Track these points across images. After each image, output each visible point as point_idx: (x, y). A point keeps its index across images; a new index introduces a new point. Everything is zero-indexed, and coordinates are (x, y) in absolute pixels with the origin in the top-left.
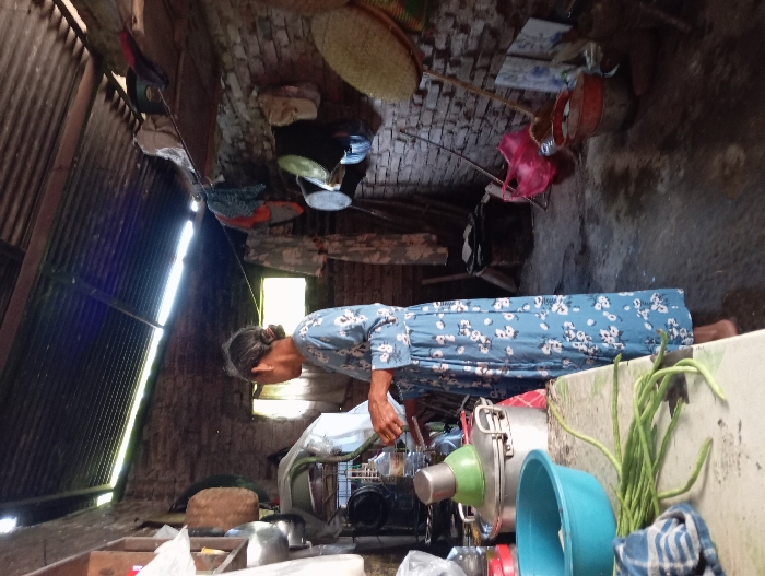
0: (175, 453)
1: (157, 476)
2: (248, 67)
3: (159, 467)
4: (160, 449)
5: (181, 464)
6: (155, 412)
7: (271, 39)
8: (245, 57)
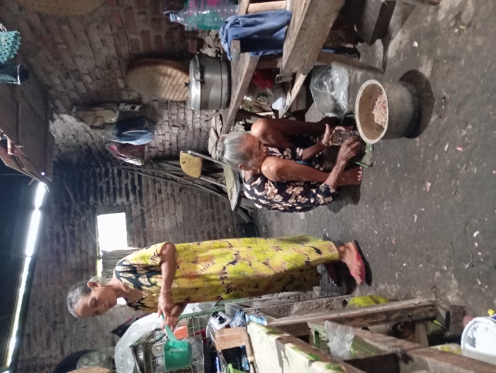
0: (49, 338)
1: (38, 354)
2: (68, 96)
3: (39, 349)
4: (38, 336)
5: (53, 345)
6: (31, 313)
7: (81, 80)
8: (64, 90)
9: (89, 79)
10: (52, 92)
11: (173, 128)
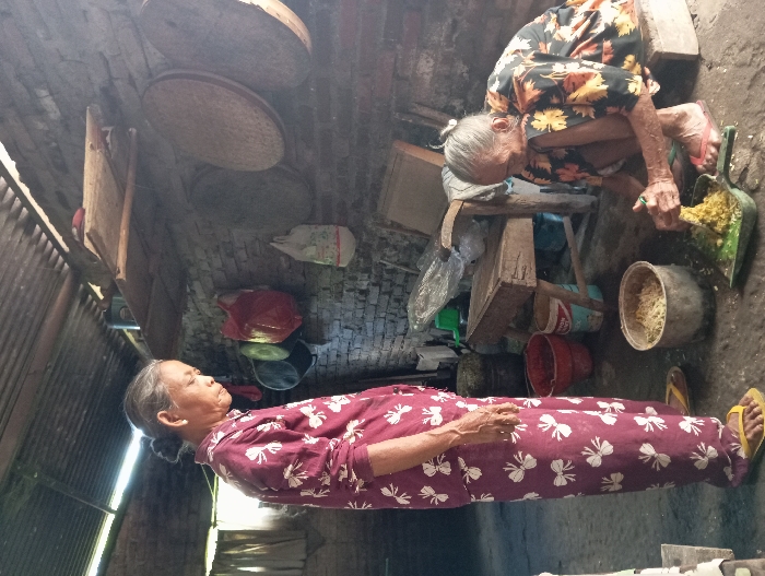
9: (242, 255)
10: (192, 271)
11: (346, 331)
